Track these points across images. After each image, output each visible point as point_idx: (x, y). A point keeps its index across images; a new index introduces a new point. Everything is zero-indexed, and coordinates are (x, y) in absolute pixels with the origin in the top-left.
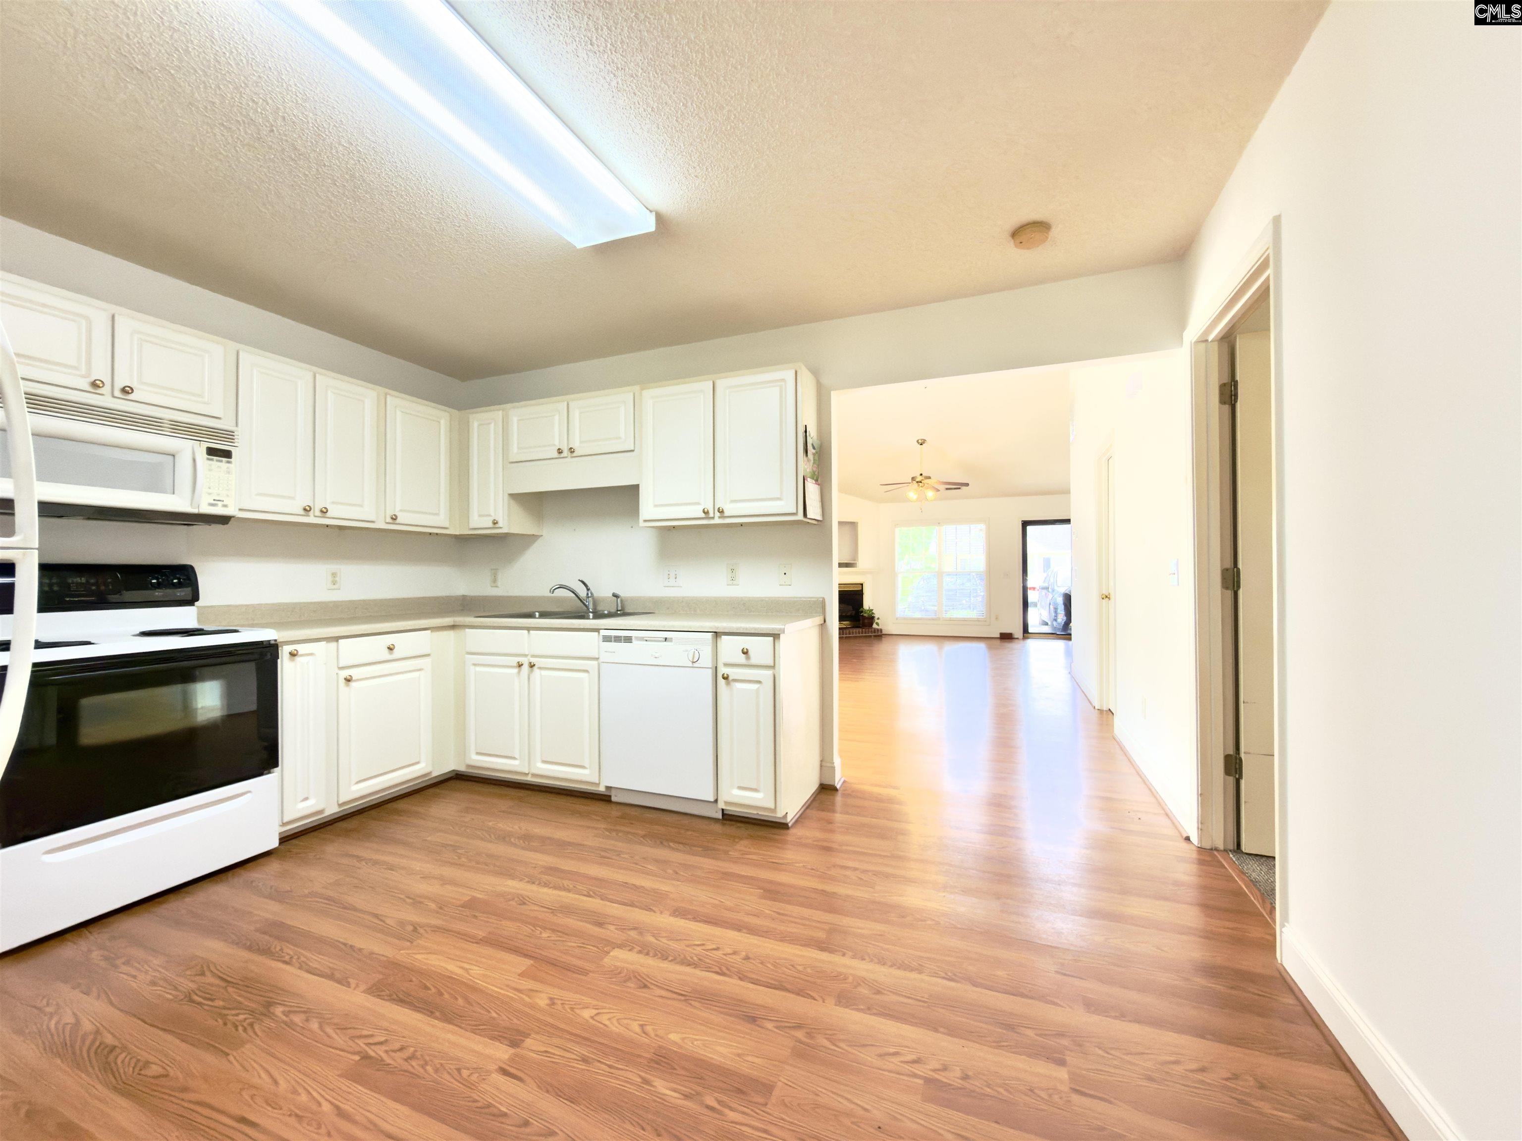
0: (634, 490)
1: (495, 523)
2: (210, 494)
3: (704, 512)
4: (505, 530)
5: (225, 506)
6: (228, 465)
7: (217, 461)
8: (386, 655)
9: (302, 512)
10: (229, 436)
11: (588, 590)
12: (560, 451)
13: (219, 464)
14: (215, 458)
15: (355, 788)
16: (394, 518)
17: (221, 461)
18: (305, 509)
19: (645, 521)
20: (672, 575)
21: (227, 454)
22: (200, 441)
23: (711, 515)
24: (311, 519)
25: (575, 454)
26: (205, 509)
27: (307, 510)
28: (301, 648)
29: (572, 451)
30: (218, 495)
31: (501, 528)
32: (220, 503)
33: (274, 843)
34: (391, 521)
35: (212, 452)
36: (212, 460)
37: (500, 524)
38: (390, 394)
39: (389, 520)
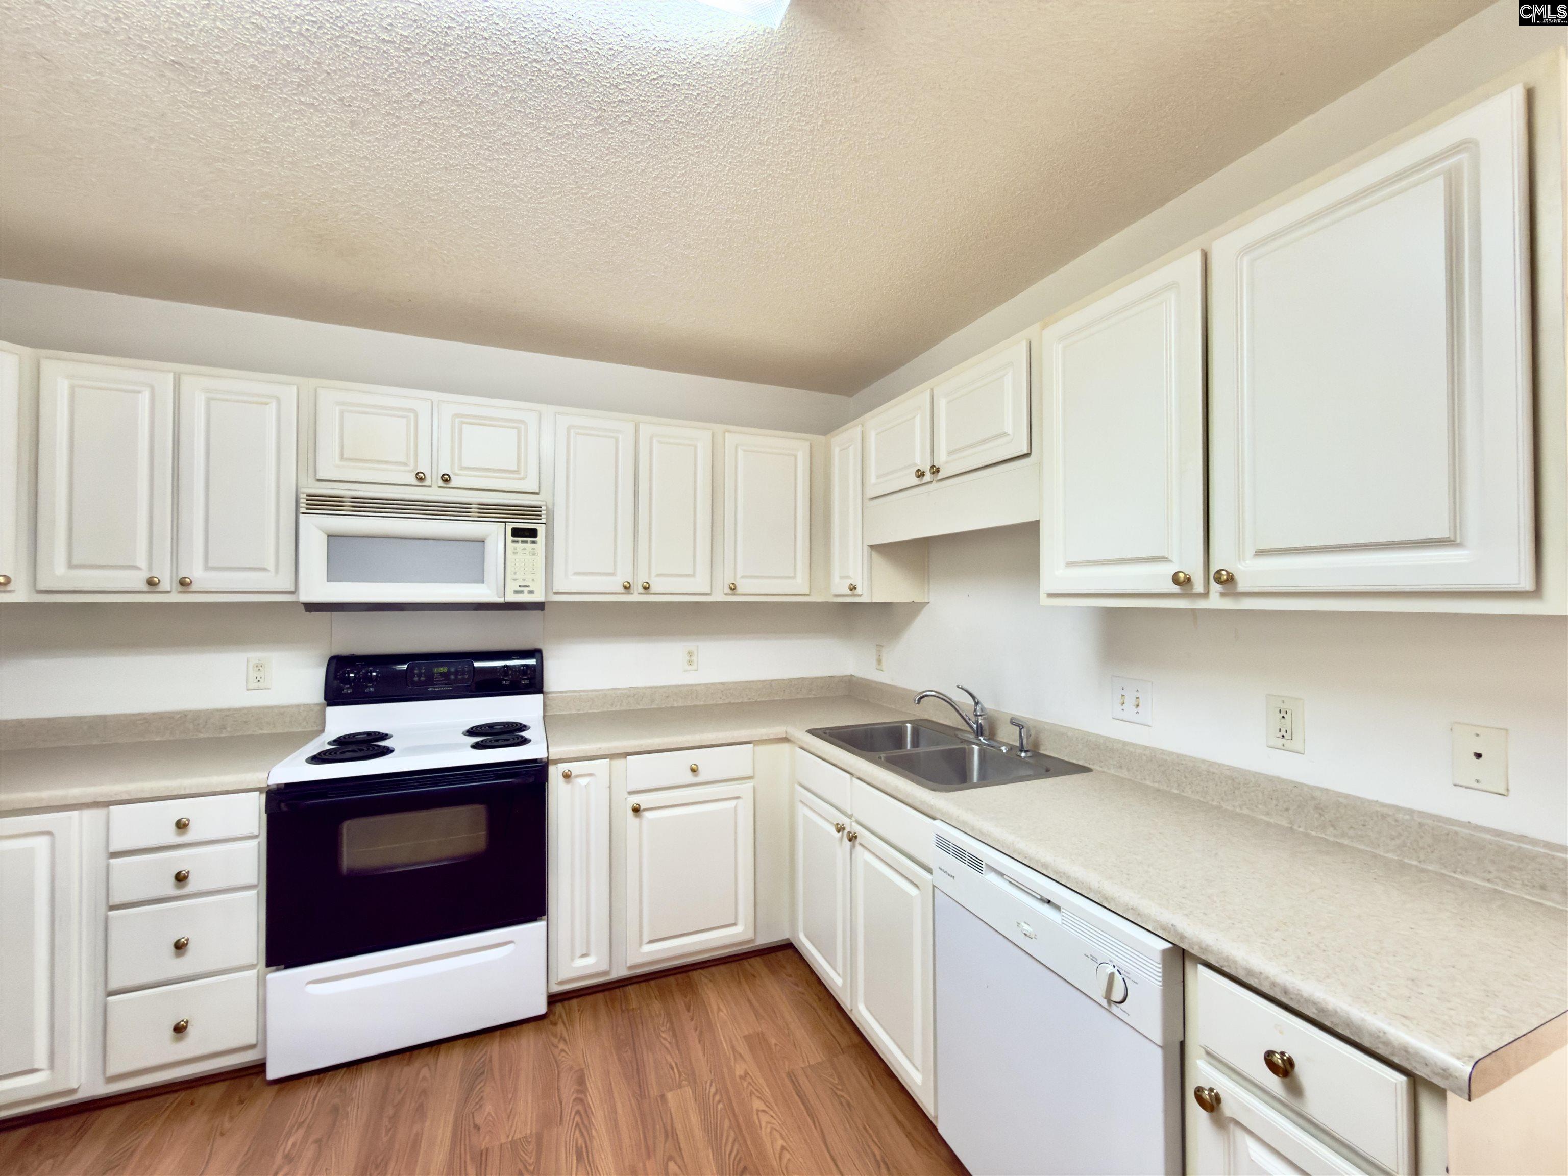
0: (1031, 530)
1: (853, 588)
2: (515, 580)
3: (1176, 580)
4: (865, 599)
5: (531, 592)
6: (533, 545)
7: (522, 542)
8: (689, 778)
9: (623, 590)
10: (534, 511)
11: (977, 703)
12: (920, 474)
13: (523, 546)
14: (520, 539)
15: (647, 948)
16: (733, 588)
17: (526, 542)
18: (625, 588)
19: (1050, 595)
20: (1130, 702)
21: (533, 533)
22: (505, 522)
23: (1199, 587)
24: (636, 597)
25: (941, 475)
26: (512, 598)
27: (627, 588)
28: (574, 768)
29: (935, 470)
30: (524, 580)
31: (861, 595)
32: (526, 590)
33: (541, 1008)
34: (730, 592)
35: (517, 533)
36: (517, 542)
37: (859, 591)
38: (729, 432)
39: (728, 590)
